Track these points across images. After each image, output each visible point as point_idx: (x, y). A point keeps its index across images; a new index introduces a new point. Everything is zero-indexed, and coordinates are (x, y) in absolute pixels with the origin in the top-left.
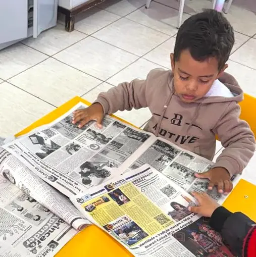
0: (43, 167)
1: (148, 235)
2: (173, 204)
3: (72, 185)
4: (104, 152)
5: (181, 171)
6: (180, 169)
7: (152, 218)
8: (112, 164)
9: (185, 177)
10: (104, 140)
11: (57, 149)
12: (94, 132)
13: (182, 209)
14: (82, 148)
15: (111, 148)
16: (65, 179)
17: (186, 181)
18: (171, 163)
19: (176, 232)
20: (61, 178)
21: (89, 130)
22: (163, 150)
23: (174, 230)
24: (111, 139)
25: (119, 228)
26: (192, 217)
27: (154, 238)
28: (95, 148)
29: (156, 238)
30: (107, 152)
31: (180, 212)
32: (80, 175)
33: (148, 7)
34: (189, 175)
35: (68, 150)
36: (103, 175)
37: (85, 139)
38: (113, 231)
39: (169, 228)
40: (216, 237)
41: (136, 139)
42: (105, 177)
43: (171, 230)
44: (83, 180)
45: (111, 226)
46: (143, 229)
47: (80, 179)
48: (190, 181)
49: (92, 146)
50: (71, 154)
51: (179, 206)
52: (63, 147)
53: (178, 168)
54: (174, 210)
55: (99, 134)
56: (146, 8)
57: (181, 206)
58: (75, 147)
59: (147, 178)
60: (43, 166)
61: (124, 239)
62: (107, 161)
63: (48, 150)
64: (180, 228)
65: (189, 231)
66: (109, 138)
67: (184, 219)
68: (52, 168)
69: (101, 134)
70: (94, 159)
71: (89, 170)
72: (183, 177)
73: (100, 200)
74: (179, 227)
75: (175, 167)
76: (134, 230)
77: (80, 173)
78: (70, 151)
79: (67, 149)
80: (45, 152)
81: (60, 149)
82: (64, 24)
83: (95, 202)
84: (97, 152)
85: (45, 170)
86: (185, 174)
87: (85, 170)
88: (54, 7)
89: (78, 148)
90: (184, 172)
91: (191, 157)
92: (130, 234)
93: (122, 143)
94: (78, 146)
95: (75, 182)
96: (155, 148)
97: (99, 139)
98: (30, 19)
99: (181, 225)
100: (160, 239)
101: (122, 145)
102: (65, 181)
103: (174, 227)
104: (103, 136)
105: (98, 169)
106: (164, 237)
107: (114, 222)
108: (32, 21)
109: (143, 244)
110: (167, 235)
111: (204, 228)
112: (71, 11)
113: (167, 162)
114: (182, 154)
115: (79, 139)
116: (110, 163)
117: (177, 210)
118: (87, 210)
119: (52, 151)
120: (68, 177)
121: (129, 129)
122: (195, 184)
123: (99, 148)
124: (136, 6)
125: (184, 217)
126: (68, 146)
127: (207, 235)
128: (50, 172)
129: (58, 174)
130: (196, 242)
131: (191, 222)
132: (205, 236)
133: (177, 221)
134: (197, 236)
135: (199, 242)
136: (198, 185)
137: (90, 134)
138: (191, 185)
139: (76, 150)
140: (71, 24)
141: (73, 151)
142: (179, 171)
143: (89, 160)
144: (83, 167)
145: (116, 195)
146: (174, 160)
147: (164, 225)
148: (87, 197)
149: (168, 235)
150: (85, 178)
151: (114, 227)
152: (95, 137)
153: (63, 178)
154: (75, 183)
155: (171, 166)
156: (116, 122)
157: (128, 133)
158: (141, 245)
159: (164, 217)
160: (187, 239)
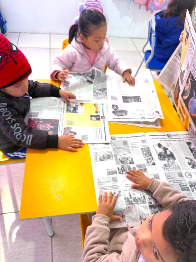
1: (67, 112)
7: (74, 120)
19: (59, 122)
25: (79, 107)
27: (63, 113)
31: (68, 132)
32: (166, 147)
38: (79, 104)
39: (64, 121)
46: (71, 113)
54: (72, 131)
59: (100, 136)
64: (60, 125)
65: (55, 127)
92: (73, 108)
99: (61, 126)
100: (61, 114)
103: (62, 123)
106: (61, 116)
107: (83, 108)
120: (167, 141)
125: (64, 131)
130: (48, 124)
131: (59, 132)
133: (64, 127)
134: (50, 127)
135: (47, 125)
145: (97, 118)
147: (67, 122)
151: (81, 106)
154: (161, 141)
158: (64, 108)
159: (71, 124)
160: (52, 123)
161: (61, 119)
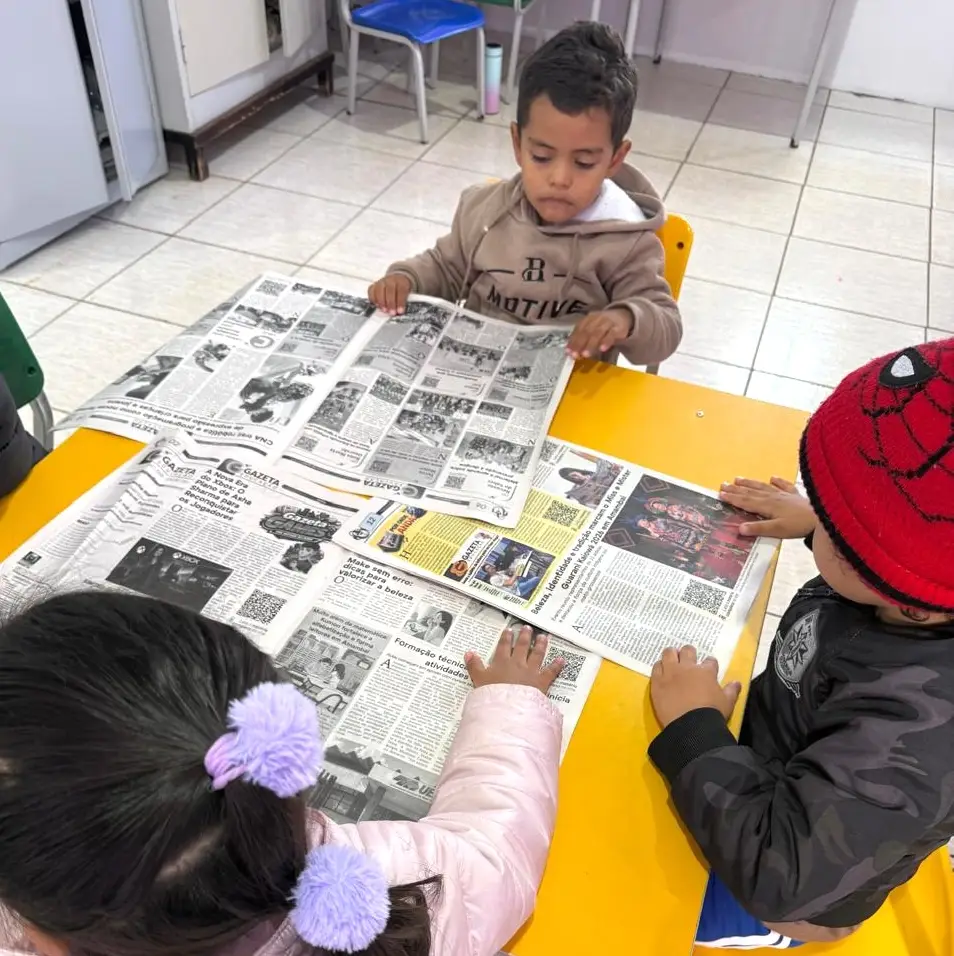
0: (150, 417)
1: (554, 557)
2: (564, 473)
3: (231, 434)
4: (286, 347)
5: (465, 354)
6: (460, 352)
7: (540, 518)
8: (312, 369)
9: (476, 365)
10: (279, 324)
11: (173, 366)
12: (252, 310)
13: (588, 477)
14: (233, 351)
15: (300, 336)
16: (210, 428)
17: (481, 371)
18: (440, 340)
19: (605, 532)
20: (199, 429)
21: (241, 308)
22: (416, 317)
23: (599, 527)
24: (295, 319)
25: (481, 563)
26: (617, 488)
27: (569, 559)
28: (264, 345)
29: (575, 560)
30: (294, 346)
31: (590, 486)
32: (244, 410)
33: (352, 110)
34: (484, 359)
35: (200, 362)
36: (297, 394)
37: (236, 327)
38: (472, 578)
39: (585, 528)
40: (691, 517)
41: (352, 311)
42: (303, 396)
43: (594, 533)
44: (253, 416)
45: (461, 565)
46: (535, 546)
47: (246, 417)
48: (490, 369)
49: (255, 340)
50: (211, 371)
51: (579, 474)
52: (188, 356)
53: (456, 350)
54: (573, 484)
55: (265, 313)
56: (349, 113)
57: (584, 473)
58: (217, 352)
60: (150, 413)
61: (507, 586)
62: (299, 365)
63: (155, 376)
64: (607, 521)
66: (290, 319)
67: (605, 497)
68: (173, 413)
69: (270, 313)
70: (268, 369)
71: (262, 395)
72: (472, 366)
73: (405, 517)
74: (604, 519)
75: (448, 349)
76: (518, 555)
77: (242, 407)
78: (207, 364)
79: (198, 359)
80: (148, 383)
81: (181, 365)
82: (185, 167)
83: (396, 526)
84: (270, 351)
85: (156, 421)
86: (473, 359)
87: (254, 398)
88: (155, 133)
89: (225, 352)
90: (471, 354)
91: (478, 324)
92: (513, 566)
93: (321, 322)
94: (221, 347)
95: (234, 426)
96: (398, 321)
97: (268, 324)
98: (108, 165)
100: (584, 558)
101: (323, 326)
102: (211, 432)
103: (595, 523)
104: (275, 316)
105: (282, 386)
106: (589, 550)
107: (463, 551)
108: (113, 167)
109: (555, 582)
110: (591, 544)
111: (655, 505)
112: (195, 136)
113: (431, 337)
114: (456, 317)
115: (222, 331)
116: (305, 368)
117: (579, 482)
118: (386, 550)
119: (163, 376)
120: (216, 424)
121: (329, 293)
122: (500, 373)
123: (272, 342)
124: (327, 114)
125: (604, 493)
126: (198, 352)
127: (672, 518)
128: (170, 422)
129: (191, 423)
130: (658, 539)
131: (623, 498)
132: (668, 521)
133: (595, 508)
134: (653, 525)
136: (507, 374)
137: (244, 315)
138: (494, 375)
139: (221, 357)
140: (200, 164)
141: (212, 363)
142: (460, 355)
143: (256, 374)
144: (245, 393)
146: (444, 332)
147: (574, 524)
148: (371, 521)
149: (593, 544)
150: (256, 412)
151: (470, 564)
152: (259, 321)
153: (203, 427)
154: (236, 428)
155: (441, 346)
156: (297, 285)
157: (330, 300)
158: (552, 586)
159: (561, 507)
160: (637, 539)
161: (595, 541)
